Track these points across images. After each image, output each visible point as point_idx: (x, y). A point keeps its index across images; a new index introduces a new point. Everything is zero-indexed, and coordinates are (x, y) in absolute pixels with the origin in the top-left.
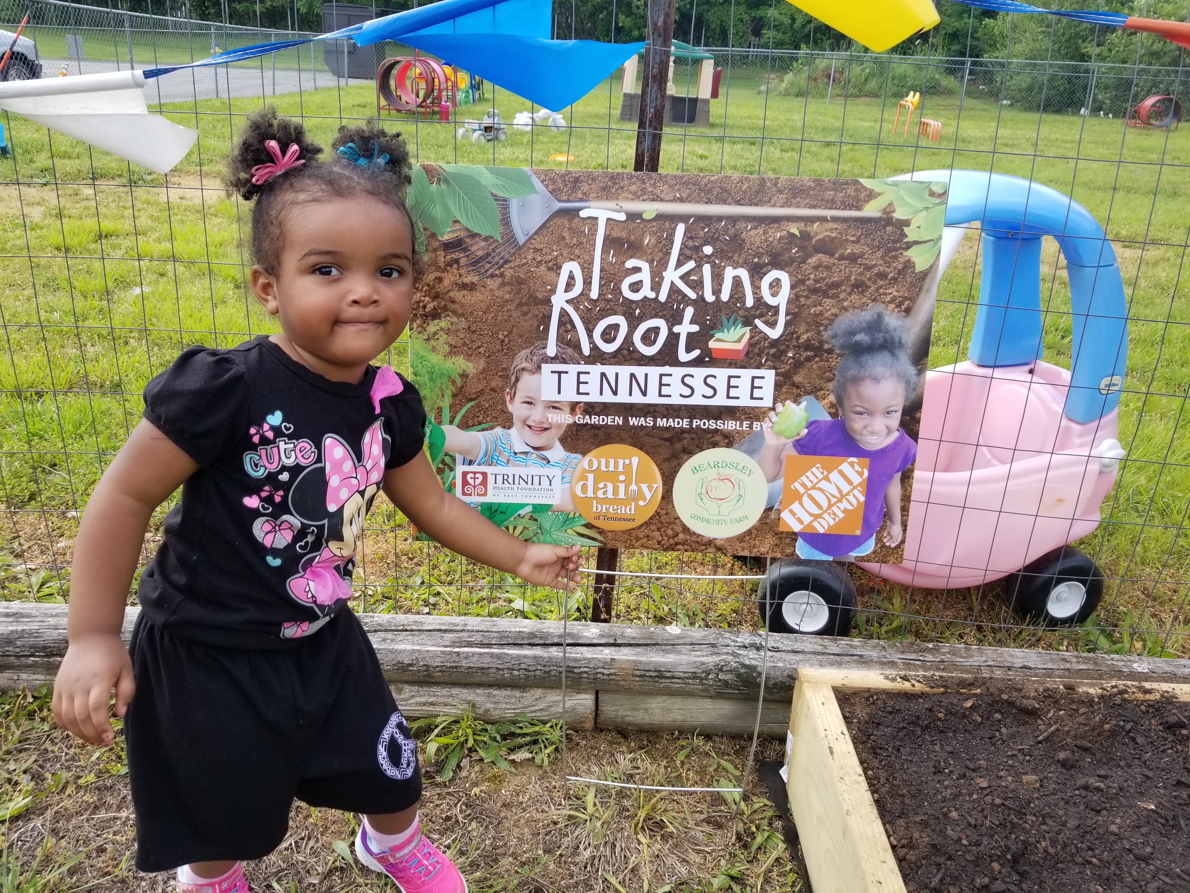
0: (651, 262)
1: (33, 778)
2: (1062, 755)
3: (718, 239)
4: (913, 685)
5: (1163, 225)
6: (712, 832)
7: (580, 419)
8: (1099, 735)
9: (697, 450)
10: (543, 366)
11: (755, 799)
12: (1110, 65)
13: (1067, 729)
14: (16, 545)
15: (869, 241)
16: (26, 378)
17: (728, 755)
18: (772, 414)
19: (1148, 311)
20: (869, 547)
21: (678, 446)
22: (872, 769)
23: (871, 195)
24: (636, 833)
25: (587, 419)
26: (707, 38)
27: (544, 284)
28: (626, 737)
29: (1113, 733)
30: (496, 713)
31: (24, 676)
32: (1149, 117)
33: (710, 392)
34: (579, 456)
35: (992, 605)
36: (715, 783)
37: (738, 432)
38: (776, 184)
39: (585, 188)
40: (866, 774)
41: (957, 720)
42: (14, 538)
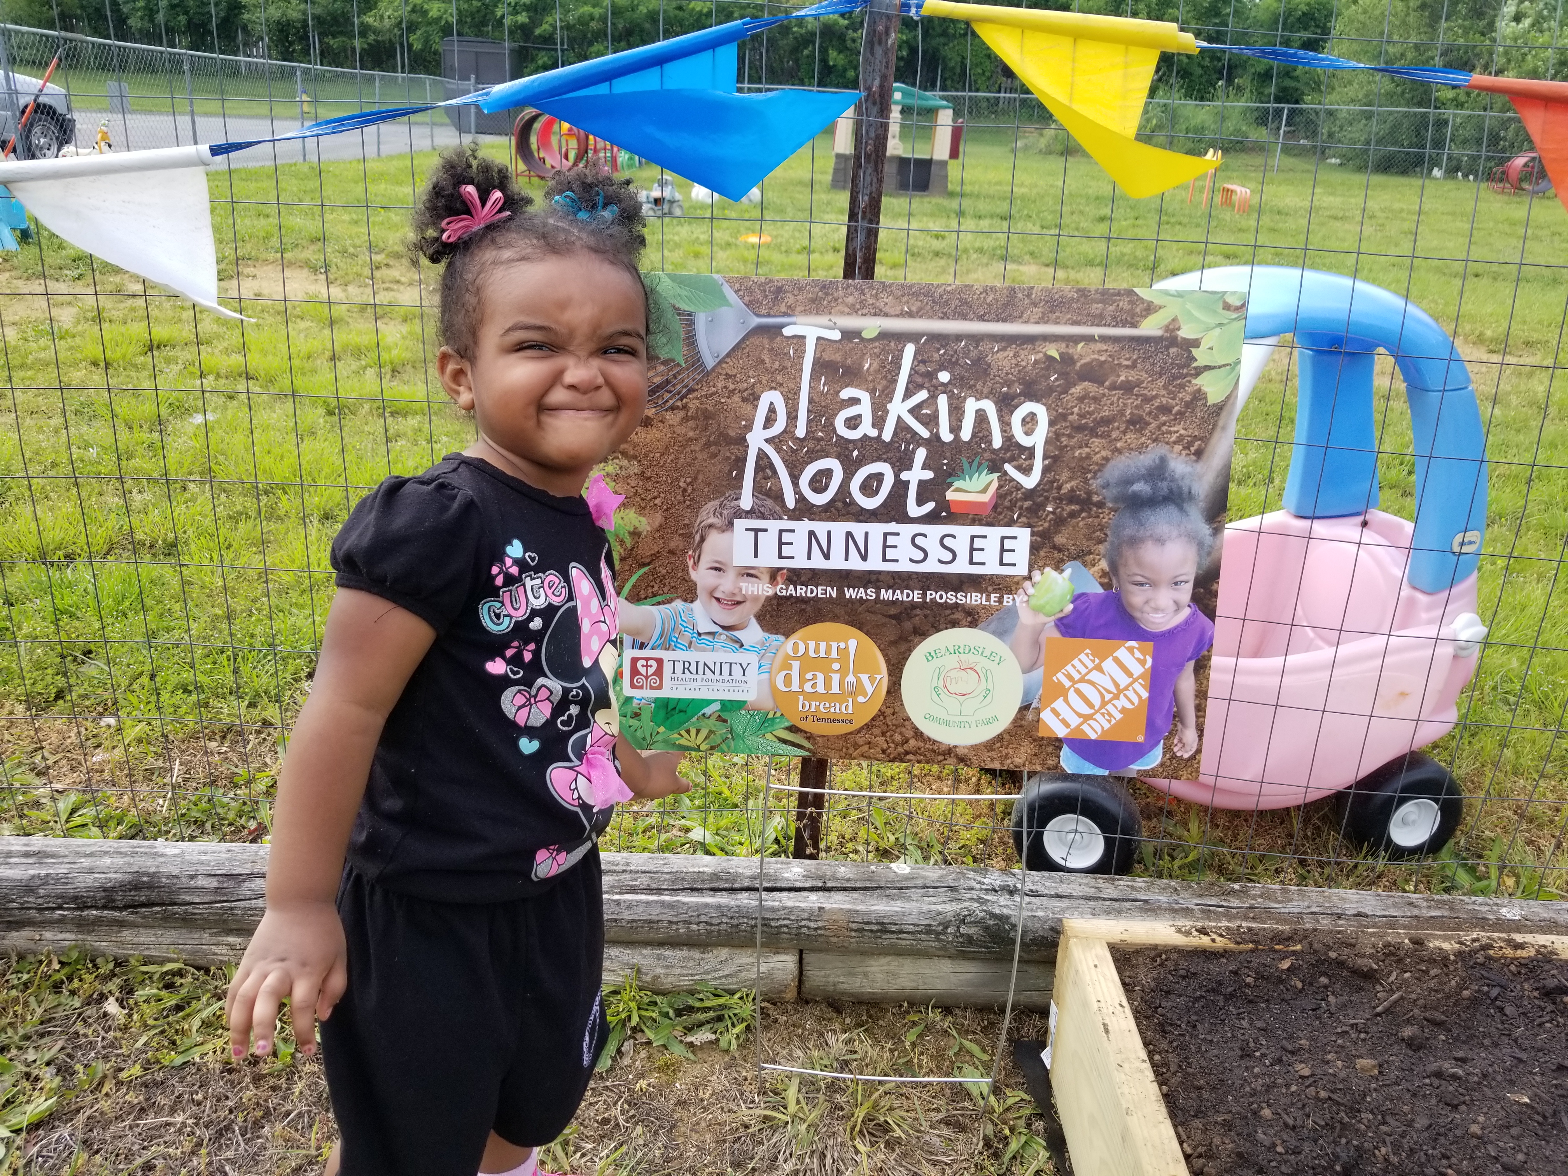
0: (872, 392)
1: (59, 1070)
2: (1407, 1032)
3: (956, 363)
4: (1213, 941)
5: (1540, 322)
6: (953, 1136)
7: (782, 589)
8: (1456, 1004)
9: (932, 630)
10: (736, 522)
11: (1008, 1092)
12: (1469, 112)
13: (1413, 996)
14: (38, 759)
15: (1148, 366)
16: (52, 536)
17: (974, 1033)
18: (1027, 584)
19: (1521, 437)
20: (1154, 758)
21: (908, 625)
22: (1160, 1053)
23: (1150, 309)
24: (852, 1139)
25: (791, 590)
26: (944, 80)
27: (738, 418)
28: (839, 1011)
29: (1474, 1002)
30: (669, 980)
31: (48, 935)
32: (1521, 180)
33: (948, 556)
34: (781, 638)
35: (1318, 830)
36: (956, 1071)
37: (984, 608)
38: (1029, 296)
39: (790, 299)
40: (1151, 1059)
41: (1270, 986)
42: (36, 750)
